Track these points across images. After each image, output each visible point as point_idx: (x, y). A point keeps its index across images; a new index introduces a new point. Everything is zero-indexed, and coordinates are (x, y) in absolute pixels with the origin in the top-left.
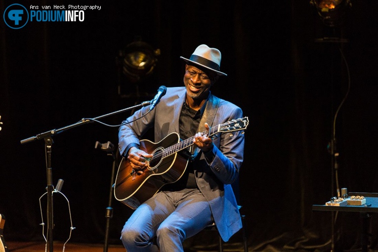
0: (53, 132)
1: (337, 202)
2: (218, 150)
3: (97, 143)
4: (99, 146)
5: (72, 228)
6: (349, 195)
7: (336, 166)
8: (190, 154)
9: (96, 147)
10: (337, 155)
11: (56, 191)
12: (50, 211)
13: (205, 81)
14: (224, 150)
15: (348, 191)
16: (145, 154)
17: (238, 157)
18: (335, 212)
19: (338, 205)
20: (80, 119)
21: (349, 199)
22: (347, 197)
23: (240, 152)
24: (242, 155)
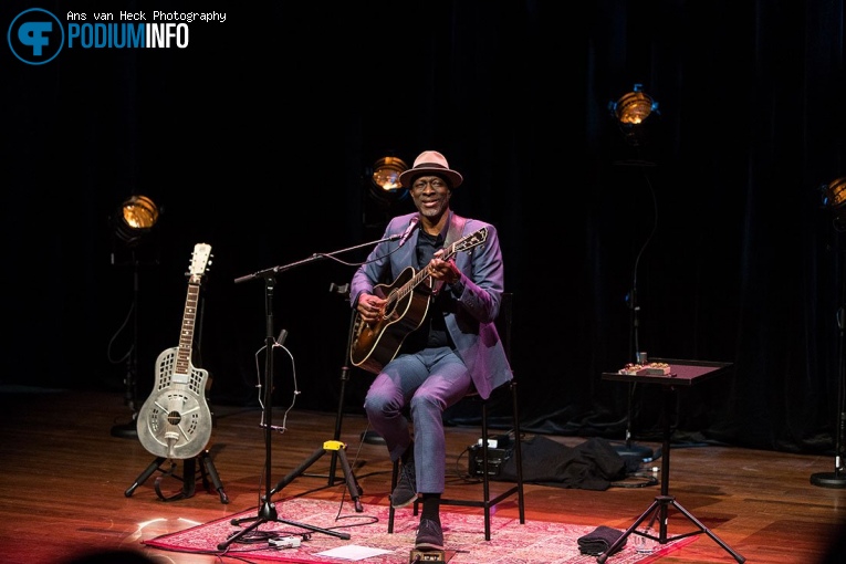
0: (275, 270)
1: (633, 371)
2: (468, 280)
3: (332, 285)
4: (335, 289)
5: (296, 392)
6: (649, 362)
7: (636, 323)
8: (431, 290)
9: (331, 290)
10: (637, 309)
11: (277, 345)
12: (269, 369)
13: (440, 190)
14: (476, 279)
15: (648, 356)
16: (380, 301)
17: (496, 287)
18: (633, 383)
19: (634, 374)
20: (311, 255)
21: (649, 367)
22: (646, 364)
23: (499, 279)
24: (501, 284)
